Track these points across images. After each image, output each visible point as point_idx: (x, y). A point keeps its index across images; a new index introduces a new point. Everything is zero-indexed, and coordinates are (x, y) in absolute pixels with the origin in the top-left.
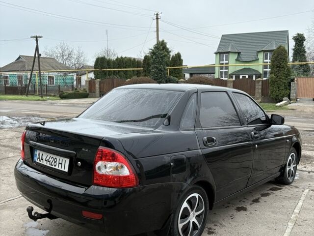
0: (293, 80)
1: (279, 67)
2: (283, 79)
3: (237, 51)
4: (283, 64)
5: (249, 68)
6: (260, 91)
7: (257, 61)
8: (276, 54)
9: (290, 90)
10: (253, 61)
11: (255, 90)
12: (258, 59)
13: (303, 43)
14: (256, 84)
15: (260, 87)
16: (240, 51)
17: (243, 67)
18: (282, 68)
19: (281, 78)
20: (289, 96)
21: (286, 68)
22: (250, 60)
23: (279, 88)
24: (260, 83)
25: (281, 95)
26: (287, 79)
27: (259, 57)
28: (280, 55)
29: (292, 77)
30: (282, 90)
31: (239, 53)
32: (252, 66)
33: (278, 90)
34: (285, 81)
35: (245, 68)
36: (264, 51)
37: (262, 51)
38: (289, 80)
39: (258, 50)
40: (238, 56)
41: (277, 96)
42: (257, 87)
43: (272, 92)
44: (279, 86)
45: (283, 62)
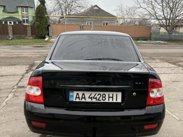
0: (49, 26)
1: (41, 17)
2: (44, 25)
3: (3, 5)
4: (43, 16)
5: (13, 17)
6: (30, 32)
7: (17, 13)
8: (38, 10)
9: (48, 31)
10: (14, 12)
11: (27, 31)
12: (18, 12)
13: (44, 4)
14: (28, 28)
15: (30, 29)
16: (5, 5)
17: (8, 16)
18: (43, 18)
19: (42, 24)
20: (48, 35)
21: (45, 18)
22: (13, 12)
23: (42, 30)
24: (30, 27)
25: (44, 34)
26: (46, 25)
27: (18, 10)
28: (41, 11)
29: (49, 24)
30: (44, 31)
31: (4, 7)
32: (15, 15)
33: (41, 31)
34: (45, 26)
35: (10, 17)
36: (22, 7)
37: (20, 6)
38: (47, 26)
39: (17, 6)
40: (4, 8)
41: (41, 34)
42: (28, 29)
43: (38, 33)
44: (42, 29)
45: (43, 15)
